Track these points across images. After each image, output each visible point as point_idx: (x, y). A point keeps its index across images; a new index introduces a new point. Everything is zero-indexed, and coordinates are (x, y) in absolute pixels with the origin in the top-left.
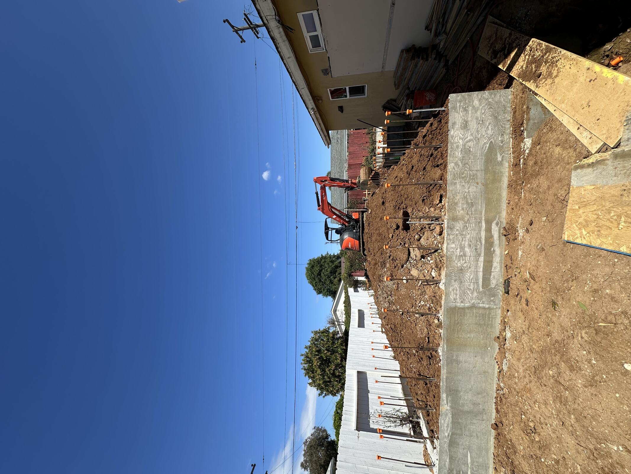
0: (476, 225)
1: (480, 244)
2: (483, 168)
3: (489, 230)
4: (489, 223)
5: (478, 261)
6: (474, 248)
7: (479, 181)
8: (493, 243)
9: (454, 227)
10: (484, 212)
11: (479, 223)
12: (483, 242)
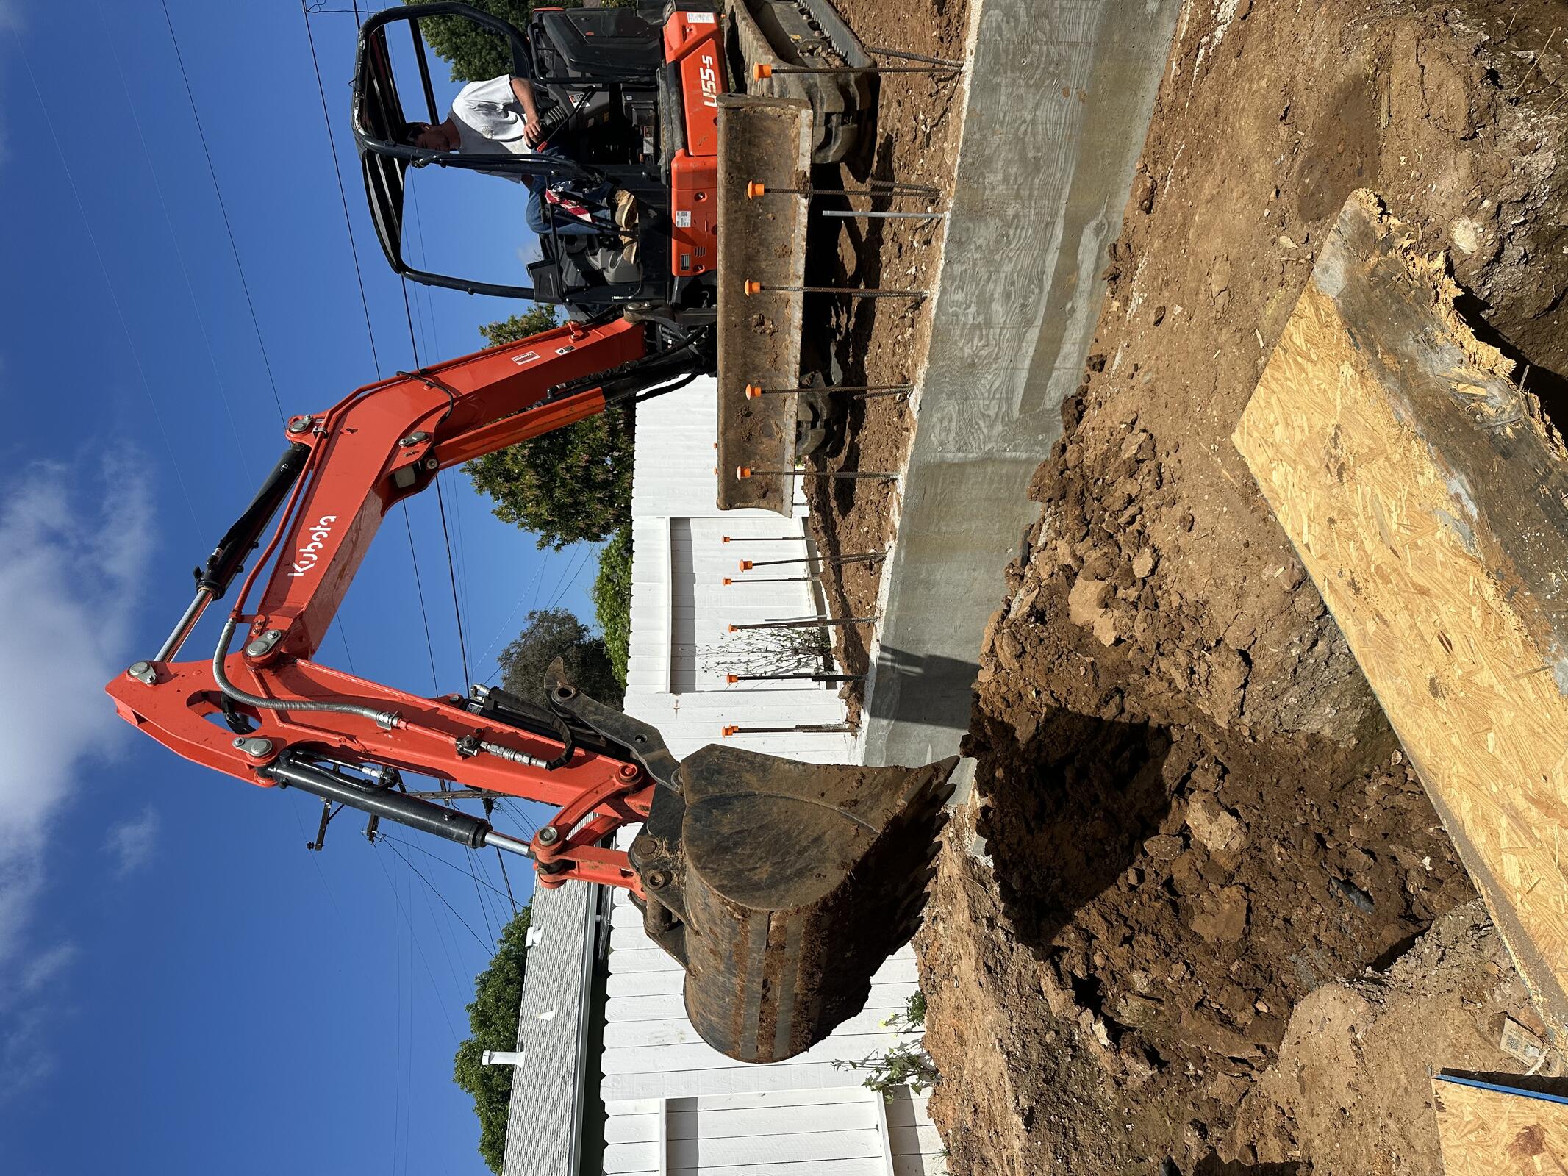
0: (1036, 233)
1: (1036, 291)
2: (1093, 37)
3: (1070, 248)
4: (1074, 227)
5: (1021, 340)
6: (1018, 304)
7: (1072, 83)
8: (1074, 287)
9: (969, 240)
10: (1067, 191)
11: (1047, 225)
12: (1048, 285)
